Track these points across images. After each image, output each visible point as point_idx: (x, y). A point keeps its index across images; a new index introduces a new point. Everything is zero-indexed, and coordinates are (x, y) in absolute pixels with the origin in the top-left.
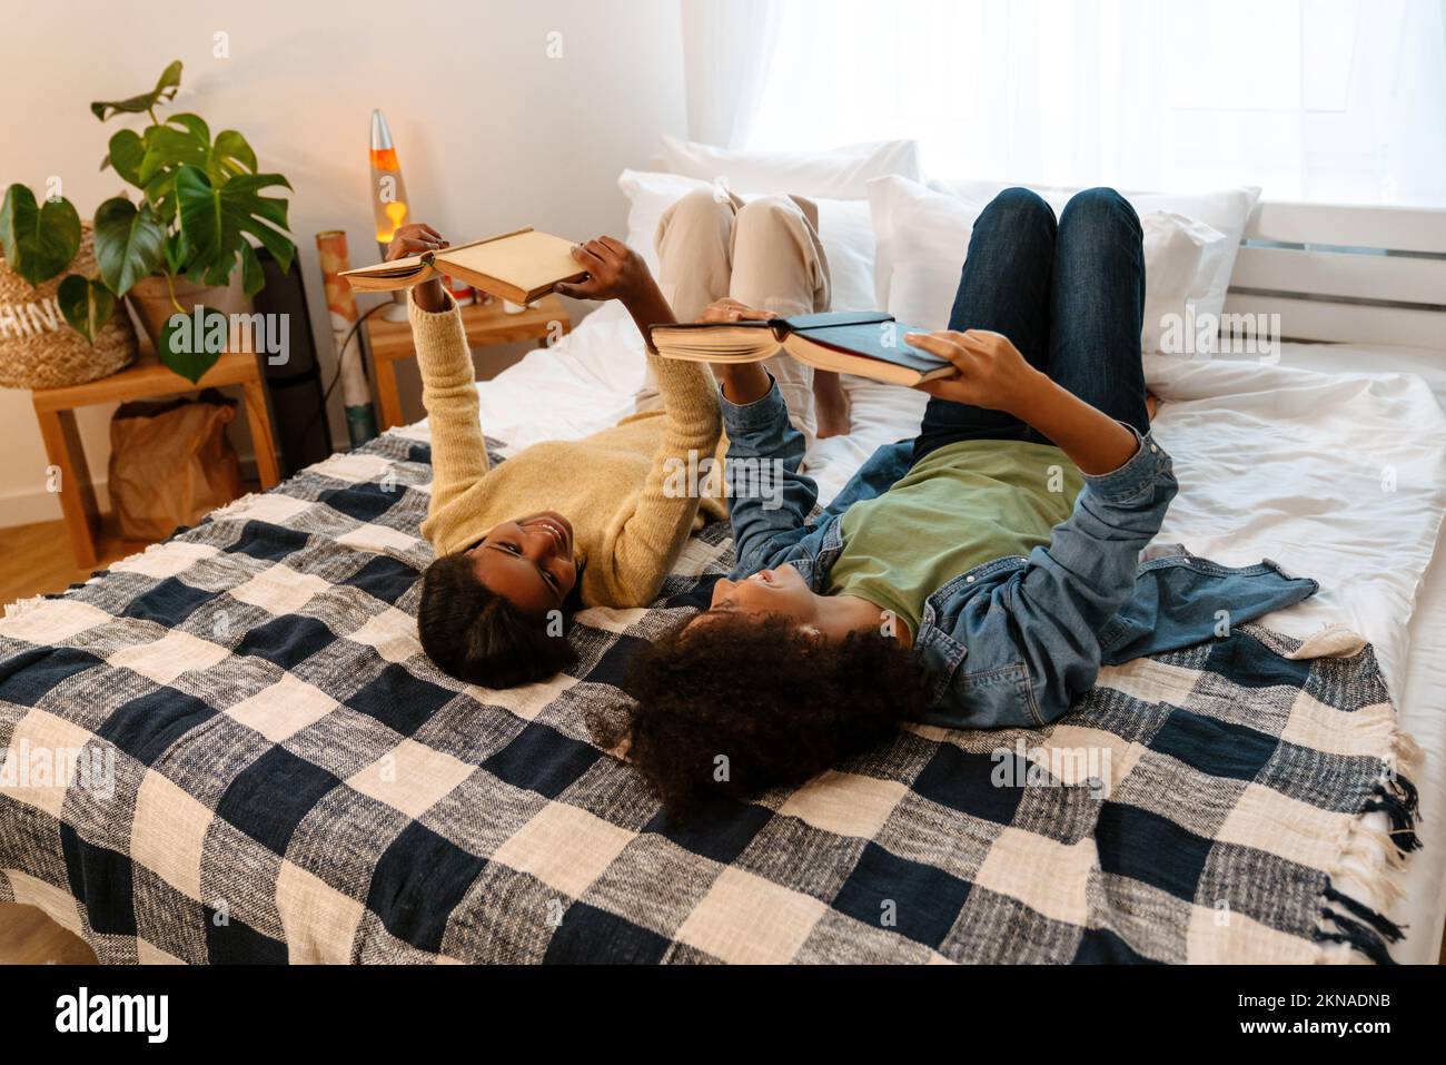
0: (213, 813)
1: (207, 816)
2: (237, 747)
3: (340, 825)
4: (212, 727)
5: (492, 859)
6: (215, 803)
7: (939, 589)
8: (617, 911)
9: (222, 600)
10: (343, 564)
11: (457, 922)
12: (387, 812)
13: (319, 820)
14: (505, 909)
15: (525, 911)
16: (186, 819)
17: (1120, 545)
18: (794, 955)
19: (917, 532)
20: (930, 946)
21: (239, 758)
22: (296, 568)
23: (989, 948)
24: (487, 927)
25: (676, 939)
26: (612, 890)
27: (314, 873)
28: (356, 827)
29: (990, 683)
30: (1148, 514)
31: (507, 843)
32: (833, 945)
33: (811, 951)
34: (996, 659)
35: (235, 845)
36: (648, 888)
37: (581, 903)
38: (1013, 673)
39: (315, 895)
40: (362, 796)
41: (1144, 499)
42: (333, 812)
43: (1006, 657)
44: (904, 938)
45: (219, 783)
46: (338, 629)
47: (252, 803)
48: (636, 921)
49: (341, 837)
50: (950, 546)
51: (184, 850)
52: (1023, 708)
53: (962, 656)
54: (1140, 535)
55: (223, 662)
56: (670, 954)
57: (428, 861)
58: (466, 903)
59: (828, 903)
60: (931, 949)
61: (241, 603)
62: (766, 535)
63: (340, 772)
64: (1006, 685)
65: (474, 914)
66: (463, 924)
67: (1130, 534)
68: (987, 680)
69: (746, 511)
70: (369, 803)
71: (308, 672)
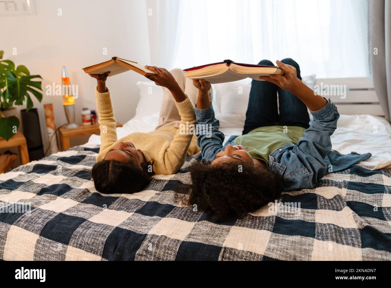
0: (39, 236)
1: (37, 237)
2: (46, 215)
3: (89, 232)
4: (34, 211)
5: (149, 233)
6: (39, 232)
7: (272, 153)
8: (199, 241)
9: (30, 183)
10: (70, 172)
11: (139, 255)
12: (106, 226)
13: (81, 231)
14: (157, 247)
15: (165, 246)
16: (28, 239)
17: (327, 132)
18: (267, 245)
19: (260, 141)
20: (312, 237)
21: (47, 218)
22: (54, 174)
23: (332, 235)
24: (151, 255)
25: (223, 246)
26: (195, 236)
27: (81, 248)
28: (96, 231)
29: (296, 174)
30: (333, 122)
31: (152, 229)
32: (279, 241)
33: (272, 244)
34: (297, 167)
35: (48, 245)
36: (208, 234)
37: (185, 242)
38: (303, 171)
39: (81, 256)
40: (95, 223)
41: (331, 118)
42: (86, 228)
43: (300, 166)
44: (302, 236)
45: (40, 226)
46: (73, 186)
47: (54, 230)
48: (207, 243)
49: (90, 235)
50: (271, 142)
51: (27, 251)
52: (307, 182)
53: (285, 169)
54: (332, 129)
55: (34, 197)
56: (223, 251)
57: (125, 237)
58: (142, 248)
59: (271, 231)
60: (313, 238)
61: (37, 184)
62: (212, 147)
63: (86, 217)
64: (302, 174)
65: (145, 251)
66: (142, 255)
67: (329, 129)
68: (295, 174)
69: (204, 141)
70: (98, 225)
71: (65, 196)
